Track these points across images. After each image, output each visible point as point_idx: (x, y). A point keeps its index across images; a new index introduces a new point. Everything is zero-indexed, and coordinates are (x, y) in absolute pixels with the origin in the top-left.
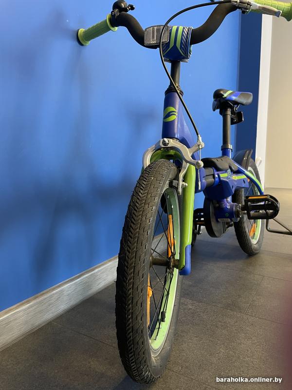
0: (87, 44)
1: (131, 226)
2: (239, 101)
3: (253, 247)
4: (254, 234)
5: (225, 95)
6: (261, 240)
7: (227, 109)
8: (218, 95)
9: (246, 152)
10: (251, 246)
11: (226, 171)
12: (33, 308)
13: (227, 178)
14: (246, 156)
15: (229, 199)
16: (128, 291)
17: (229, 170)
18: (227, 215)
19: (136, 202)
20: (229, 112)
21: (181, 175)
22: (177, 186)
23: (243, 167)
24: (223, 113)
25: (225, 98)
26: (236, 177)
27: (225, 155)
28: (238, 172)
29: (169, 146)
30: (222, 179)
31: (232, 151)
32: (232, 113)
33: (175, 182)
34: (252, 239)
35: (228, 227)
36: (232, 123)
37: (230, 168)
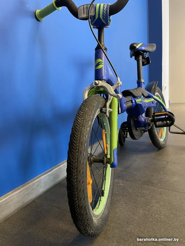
0: (42, 20)
1: (74, 142)
2: (147, 50)
3: (161, 143)
4: (162, 135)
5: (137, 47)
6: (166, 139)
7: (139, 56)
8: (132, 47)
9: (154, 83)
10: (160, 143)
11: (140, 97)
12: (22, 193)
13: (141, 101)
14: (154, 85)
15: (144, 115)
16: (74, 183)
17: (142, 96)
18: (142, 125)
19: (77, 126)
20: (141, 58)
21: (108, 104)
22: (105, 112)
23: (152, 94)
24: (137, 59)
25: (137, 49)
26: (147, 101)
27: (140, 87)
28: (149, 97)
29: (99, 85)
30: (137, 103)
31: (144, 84)
32: (143, 59)
33: (104, 109)
34: (160, 138)
35: (144, 133)
36: (143, 65)
37: (143, 95)
